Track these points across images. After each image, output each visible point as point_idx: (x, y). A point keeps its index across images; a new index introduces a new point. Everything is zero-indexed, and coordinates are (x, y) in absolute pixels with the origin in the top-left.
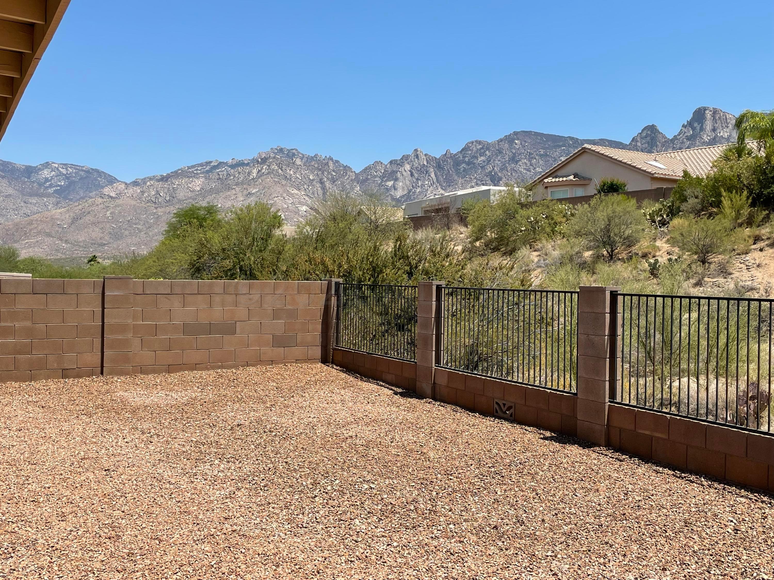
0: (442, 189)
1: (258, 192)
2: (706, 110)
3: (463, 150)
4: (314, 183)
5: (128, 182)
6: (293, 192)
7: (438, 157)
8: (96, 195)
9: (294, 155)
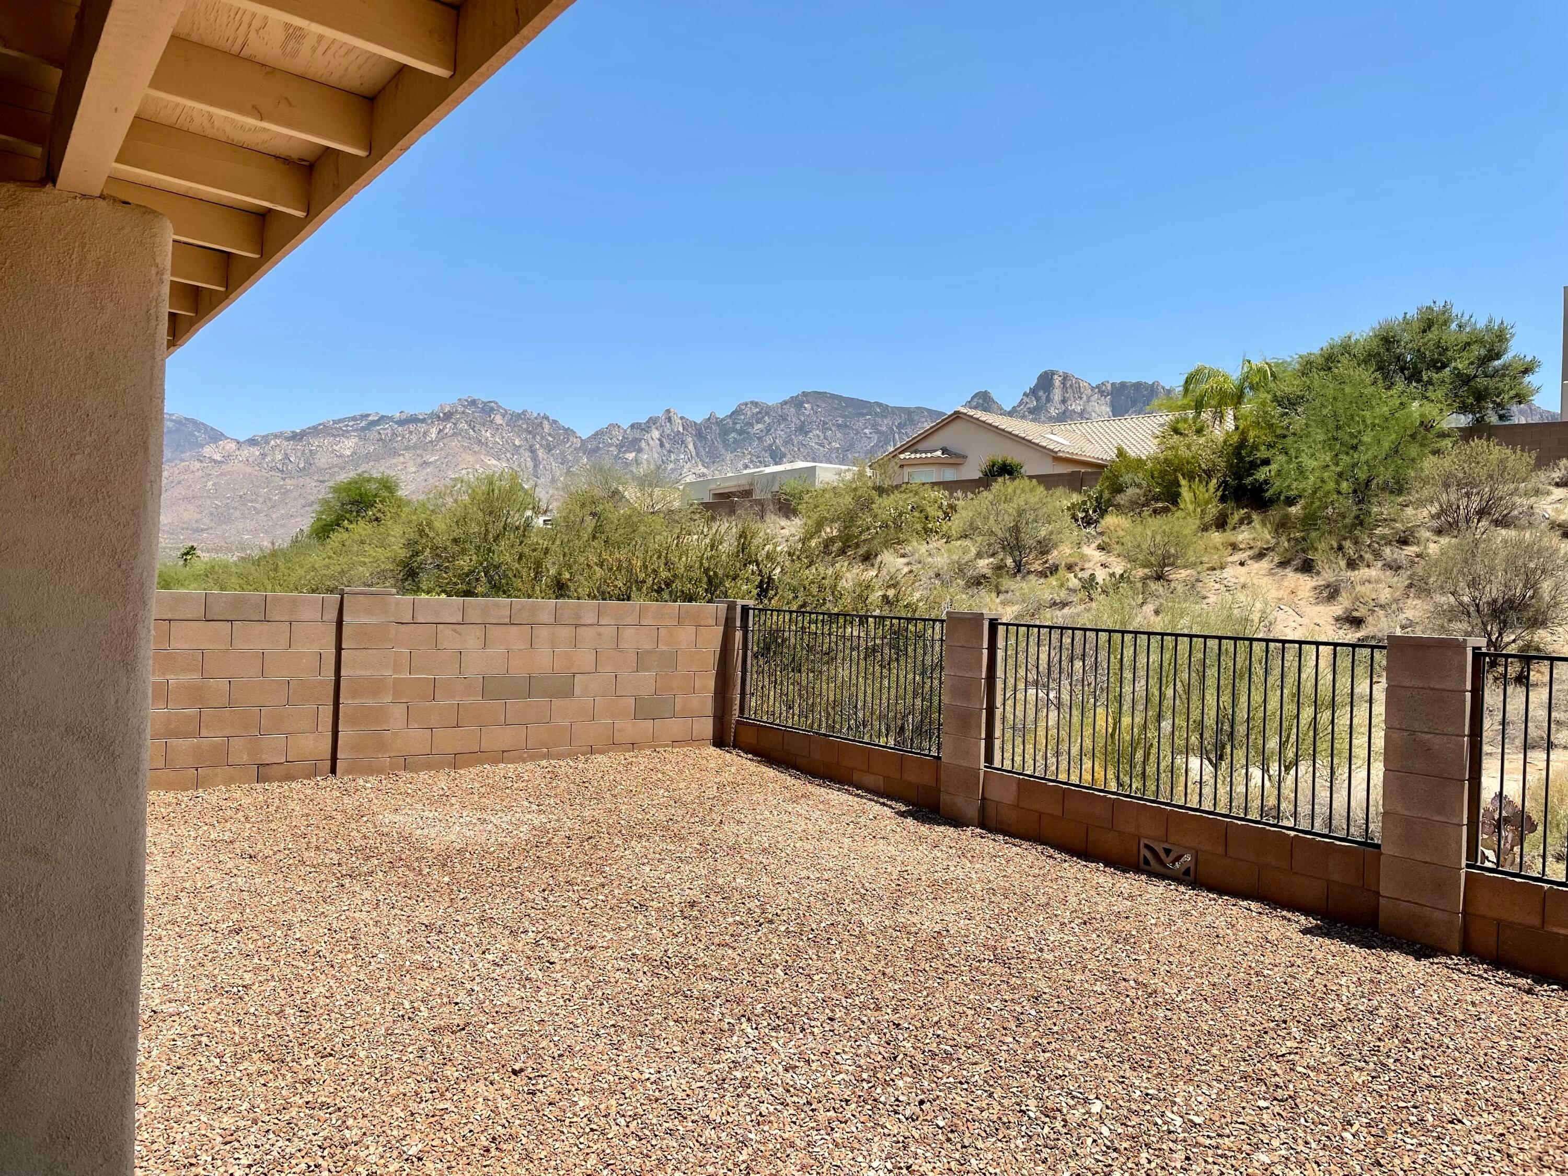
0: (703, 466)
1: (437, 460)
2: (1054, 374)
3: (733, 413)
4: (521, 450)
5: (242, 440)
6: (489, 462)
7: (699, 422)
8: (192, 457)
9: (492, 409)
